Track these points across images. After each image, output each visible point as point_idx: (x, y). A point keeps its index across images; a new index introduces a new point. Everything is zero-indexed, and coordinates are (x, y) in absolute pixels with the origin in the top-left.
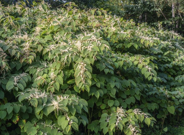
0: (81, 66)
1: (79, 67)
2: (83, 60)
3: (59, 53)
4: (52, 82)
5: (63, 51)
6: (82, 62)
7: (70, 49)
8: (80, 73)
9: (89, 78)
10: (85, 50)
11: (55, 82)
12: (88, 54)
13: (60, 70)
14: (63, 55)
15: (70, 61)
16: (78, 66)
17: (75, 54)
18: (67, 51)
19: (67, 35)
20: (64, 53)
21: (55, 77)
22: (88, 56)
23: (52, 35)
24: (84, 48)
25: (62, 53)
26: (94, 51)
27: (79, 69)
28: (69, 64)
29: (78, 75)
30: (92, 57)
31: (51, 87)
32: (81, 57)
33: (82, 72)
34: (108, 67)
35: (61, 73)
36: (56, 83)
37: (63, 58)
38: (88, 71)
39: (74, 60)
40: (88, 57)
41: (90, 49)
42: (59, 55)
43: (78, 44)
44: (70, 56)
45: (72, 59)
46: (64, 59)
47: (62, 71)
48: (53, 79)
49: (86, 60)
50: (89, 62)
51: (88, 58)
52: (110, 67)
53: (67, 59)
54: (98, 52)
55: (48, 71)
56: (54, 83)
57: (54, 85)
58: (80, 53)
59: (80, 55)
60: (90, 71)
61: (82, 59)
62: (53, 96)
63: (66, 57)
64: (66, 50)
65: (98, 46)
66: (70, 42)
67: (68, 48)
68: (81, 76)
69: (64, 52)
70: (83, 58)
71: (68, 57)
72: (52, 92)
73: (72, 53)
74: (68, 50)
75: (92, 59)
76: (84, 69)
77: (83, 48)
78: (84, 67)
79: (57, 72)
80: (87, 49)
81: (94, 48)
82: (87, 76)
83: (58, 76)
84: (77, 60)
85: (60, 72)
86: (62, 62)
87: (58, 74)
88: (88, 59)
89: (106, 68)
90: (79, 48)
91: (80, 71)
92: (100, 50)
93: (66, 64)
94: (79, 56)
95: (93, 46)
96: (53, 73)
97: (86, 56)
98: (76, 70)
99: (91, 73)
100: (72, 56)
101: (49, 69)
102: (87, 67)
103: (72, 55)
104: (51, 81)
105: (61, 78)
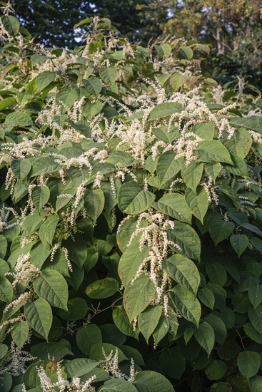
0: (148, 228)
1: (140, 233)
2: (156, 201)
3: (50, 170)
4: (22, 297)
5: (70, 162)
6: (154, 211)
7: (96, 157)
8: (149, 263)
9: (190, 289)
10: (165, 157)
11: (34, 298)
12: (179, 175)
13: (56, 247)
14: (66, 178)
15: (99, 207)
16: (138, 230)
17: (120, 173)
18: (87, 163)
19: (88, 106)
20: (72, 172)
21: (34, 277)
22: (178, 185)
23: (33, 112)
24: (160, 148)
25: (61, 172)
26: (204, 159)
27: (142, 241)
28: (95, 218)
29: (138, 275)
30: (199, 189)
31: (12, 321)
32: (146, 188)
33: (154, 257)
34: (241, 228)
35: (61, 259)
36: (37, 303)
37: (68, 191)
38: (184, 253)
39: (116, 202)
40: (181, 188)
41: (188, 154)
42: (53, 180)
43: (133, 135)
44: (97, 183)
45: (107, 197)
46: (70, 196)
47: (66, 251)
48: (25, 285)
49: (169, 200)
50: (185, 213)
51: (182, 192)
52: (248, 226)
53: (85, 197)
54: (224, 164)
55: (10, 243)
56: (28, 304)
57: (26, 310)
58: (140, 170)
59: (141, 180)
60: (190, 252)
61: (154, 196)
62: (25, 359)
63: (80, 190)
64: (82, 160)
65: (224, 140)
66: (100, 131)
67: (90, 152)
68: (153, 276)
69: (72, 167)
70: (159, 194)
71: (89, 186)
72: (21, 345)
73: (106, 171)
74: (90, 159)
75: (198, 198)
76: (166, 242)
77: (154, 149)
78: (164, 234)
79: (43, 253)
80: (172, 153)
81: (206, 149)
82: (181, 276)
83: (48, 270)
84: (131, 200)
85: (58, 253)
86: (64, 209)
87: (47, 263)
88: (182, 197)
89: (235, 232)
90: (138, 150)
91: (145, 253)
92: (232, 157)
93: (79, 218)
94: (140, 186)
95: (199, 139)
96: (26, 257)
97: (169, 183)
98: (127, 246)
99: (195, 261)
100: (105, 186)
101: (14, 237)
102: (178, 235)
103: (106, 181)
104: (18, 291)
105: (57, 279)
